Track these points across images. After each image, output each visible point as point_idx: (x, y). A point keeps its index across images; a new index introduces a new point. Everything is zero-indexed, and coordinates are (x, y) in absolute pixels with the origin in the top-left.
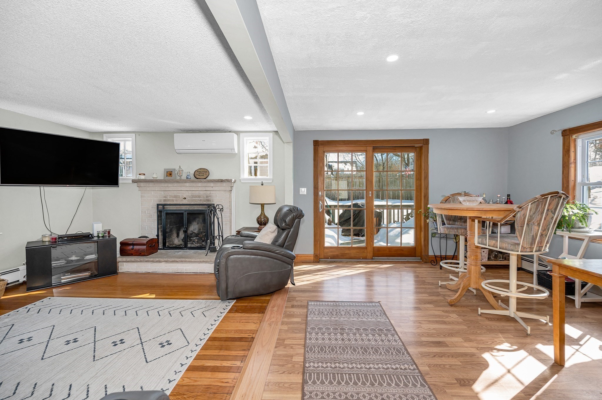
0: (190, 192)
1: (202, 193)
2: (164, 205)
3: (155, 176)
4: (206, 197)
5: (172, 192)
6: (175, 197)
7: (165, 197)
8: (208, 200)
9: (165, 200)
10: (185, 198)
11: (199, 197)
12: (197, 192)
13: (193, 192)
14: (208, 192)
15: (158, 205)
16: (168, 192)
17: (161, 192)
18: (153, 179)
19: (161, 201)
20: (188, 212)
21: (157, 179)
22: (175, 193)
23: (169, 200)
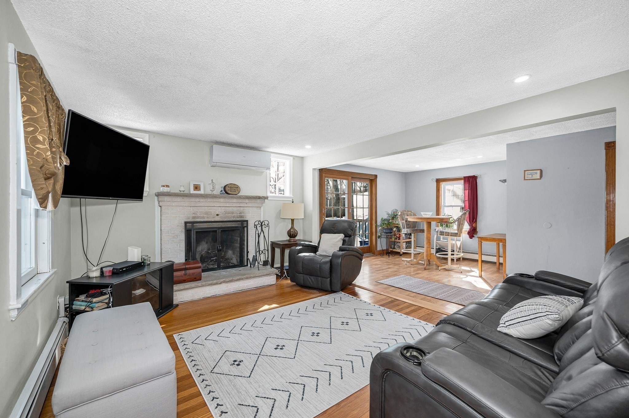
0: (223, 208)
1: (235, 209)
2: (193, 223)
3: (182, 189)
4: (239, 214)
5: (203, 208)
6: (206, 213)
7: (194, 214)
8: (241, 217)
9: (194, 217)
10: (217, 215)
11: (233, 213)
12: (230, 208)
13: (226, 208)
14: (242, 209)
15: (186, 223)
16: (198, 207)
17: (190, 208)
18: (180, 192)
19: (189, 219)
20: (221, 229)
21: (184, 192)
22: (206, 209)
23: (198, 217)
